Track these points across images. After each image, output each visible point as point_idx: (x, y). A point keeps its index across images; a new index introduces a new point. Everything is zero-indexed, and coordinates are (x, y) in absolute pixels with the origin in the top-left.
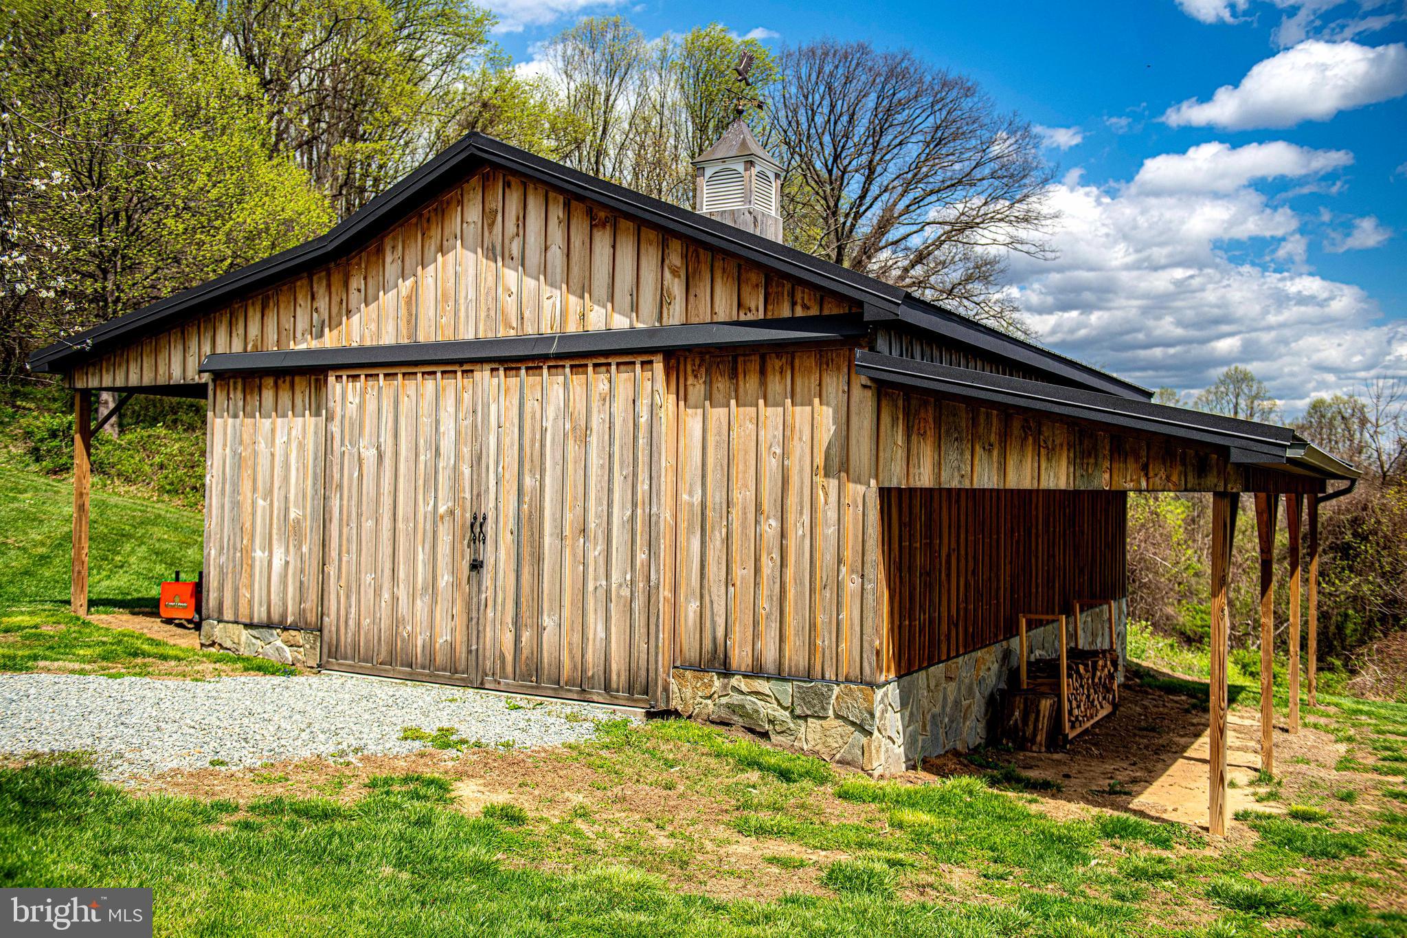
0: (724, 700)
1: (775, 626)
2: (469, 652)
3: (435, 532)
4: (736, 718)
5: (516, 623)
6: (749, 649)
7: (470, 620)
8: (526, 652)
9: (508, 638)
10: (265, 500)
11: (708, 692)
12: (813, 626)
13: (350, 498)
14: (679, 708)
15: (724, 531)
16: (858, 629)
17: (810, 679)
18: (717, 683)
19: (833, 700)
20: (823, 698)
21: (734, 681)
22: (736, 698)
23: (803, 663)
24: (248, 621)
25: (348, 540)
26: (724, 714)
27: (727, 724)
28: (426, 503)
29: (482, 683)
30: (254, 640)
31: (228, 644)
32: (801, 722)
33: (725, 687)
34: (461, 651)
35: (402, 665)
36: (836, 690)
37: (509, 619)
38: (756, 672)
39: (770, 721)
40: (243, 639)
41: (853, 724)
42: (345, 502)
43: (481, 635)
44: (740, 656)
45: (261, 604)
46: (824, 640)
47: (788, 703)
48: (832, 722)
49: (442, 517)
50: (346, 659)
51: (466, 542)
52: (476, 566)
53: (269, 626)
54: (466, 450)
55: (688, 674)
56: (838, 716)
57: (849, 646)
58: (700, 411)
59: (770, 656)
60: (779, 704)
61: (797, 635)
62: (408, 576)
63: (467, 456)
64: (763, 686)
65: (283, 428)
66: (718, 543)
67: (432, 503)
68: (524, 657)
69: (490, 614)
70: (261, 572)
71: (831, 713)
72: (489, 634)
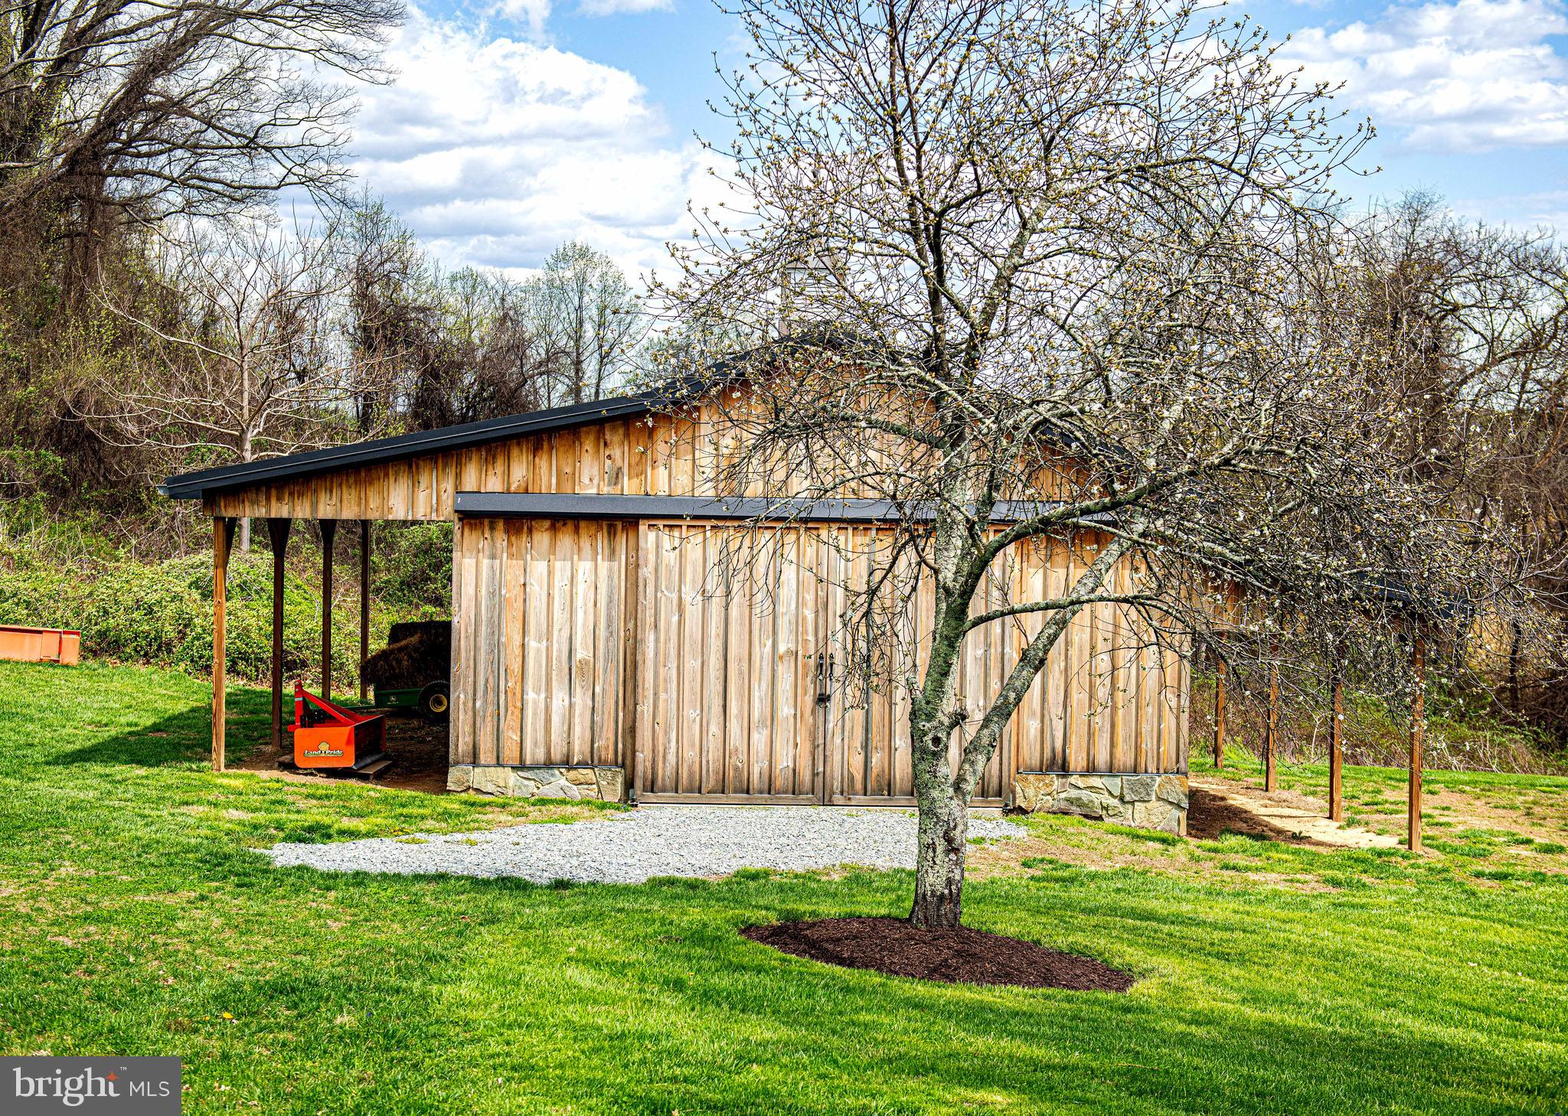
0: (1063, 795)
1: (1107, 736)
2: (815, 775)
3: (774, 671)
4: (1074, 808)
5: (866, 746)
6: (1084, 755)
7: (815, 747)
8: (875, 772)
9: (857, 761)
10: (540, 641)
11: (1048, 790)
12: (1138, 734)
13: (667, 640)
14: (1023, 806)
15: (1063, 664)
16: (1174, 735)
17: (1135, 771)
18: (1057, 783)
19: (1156, 787)
20: (1147, 786)
21: (1073, 780)
22: (1073, 793)
23: (1130, 762)
24: (517, 763)
25: (665, 681)
26: (1063, 805)
27: (1065, 813)
28: (762, 645)
29: (830, 800)
30: (526, 782)
31: (490, 788)
32: (1129, 806)
33: (1063, 785)
34: (806, 775)
35: (735, 792)
36: (1158, 780)
37: (858, 742)
38: (1091, 770)
39: (1103, 808)
40: (511, 783)
41: (1171, 803)
42: (662, 645)
43: (829, 760)
44: (1077, 760)
45: (535, 744)
46: (1148, 744)
47: (1117, 793)
48: (1154, 804)
49: (781, 658)
50: (664, 791)
51: (809, 679)
52: (823, 699)
53: (549, 765)
54: (810, 598)
55: (1031, 778)
56: (1159, 799)
57: (1168, 747)
58: (1041, 571)
59: (1102, 759)
60: (1110, 793)
61: (1125, 741)
62: (741, 711)
63: (811, 603)
64: (1096, 781)
65: (563, 570)
66: (1057, 674)
67: (769, 643)
68: (874, 775)
69: (837, 740)
70: (535, 714)
71: (1154, 797)
72: (837, 757)
